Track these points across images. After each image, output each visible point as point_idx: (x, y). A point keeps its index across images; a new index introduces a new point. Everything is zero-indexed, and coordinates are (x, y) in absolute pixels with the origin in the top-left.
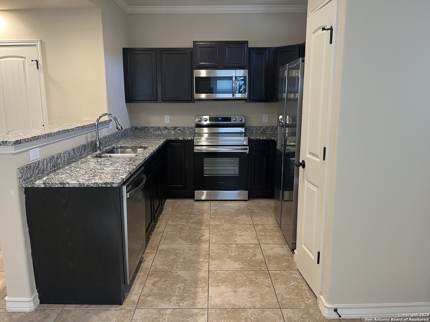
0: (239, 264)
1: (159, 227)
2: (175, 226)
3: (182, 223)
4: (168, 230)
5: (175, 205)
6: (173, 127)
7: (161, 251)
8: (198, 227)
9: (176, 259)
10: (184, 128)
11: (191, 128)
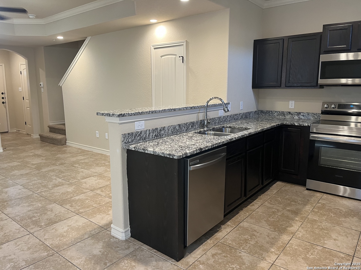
1: (253, 205)
2: (270, 208)
3: (278, 208)
4: (260, 210)
5: (283, 189)
6: (297, 113)
7: (240, 227)
8: (292, 216)
9: (248, 240)
10: (308, 114)
11: (316, 114)
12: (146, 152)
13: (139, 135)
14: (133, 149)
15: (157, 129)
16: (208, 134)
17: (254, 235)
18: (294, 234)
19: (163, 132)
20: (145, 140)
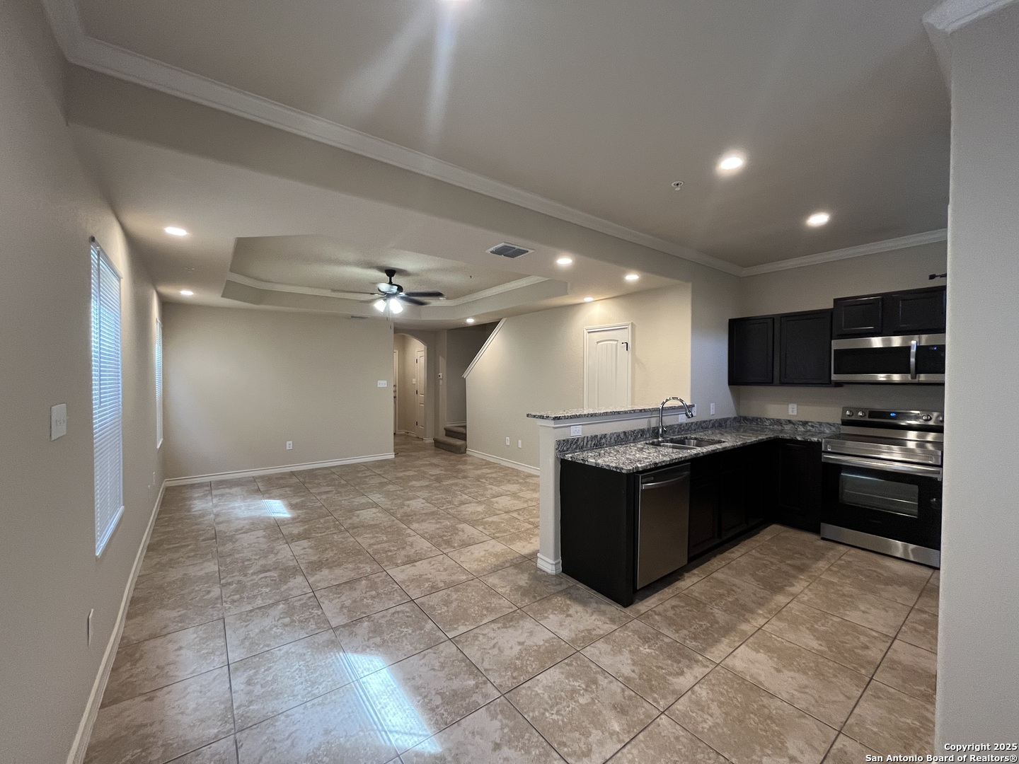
0: (821, 645)
1: (733, 552)
2: (757, 558)
3: (772, 560)
4: (743, 560)
5: (782, 535)
6: (801, 421)
7: (712, 578)
8: (793, 572)
9: (724, 595)
10: (821, 424)
11: (834, 425)
12: (586, 463)
13: (576, 443)
14: (570, 459)
15: (596, 436)
16: (663, 446)
17: (733, 591)
18: (795, 596)
19: (603, 441)
20: (582, 449)
